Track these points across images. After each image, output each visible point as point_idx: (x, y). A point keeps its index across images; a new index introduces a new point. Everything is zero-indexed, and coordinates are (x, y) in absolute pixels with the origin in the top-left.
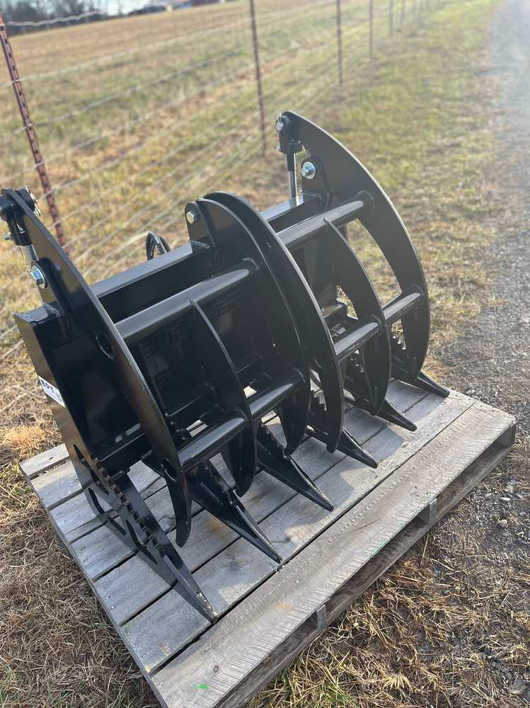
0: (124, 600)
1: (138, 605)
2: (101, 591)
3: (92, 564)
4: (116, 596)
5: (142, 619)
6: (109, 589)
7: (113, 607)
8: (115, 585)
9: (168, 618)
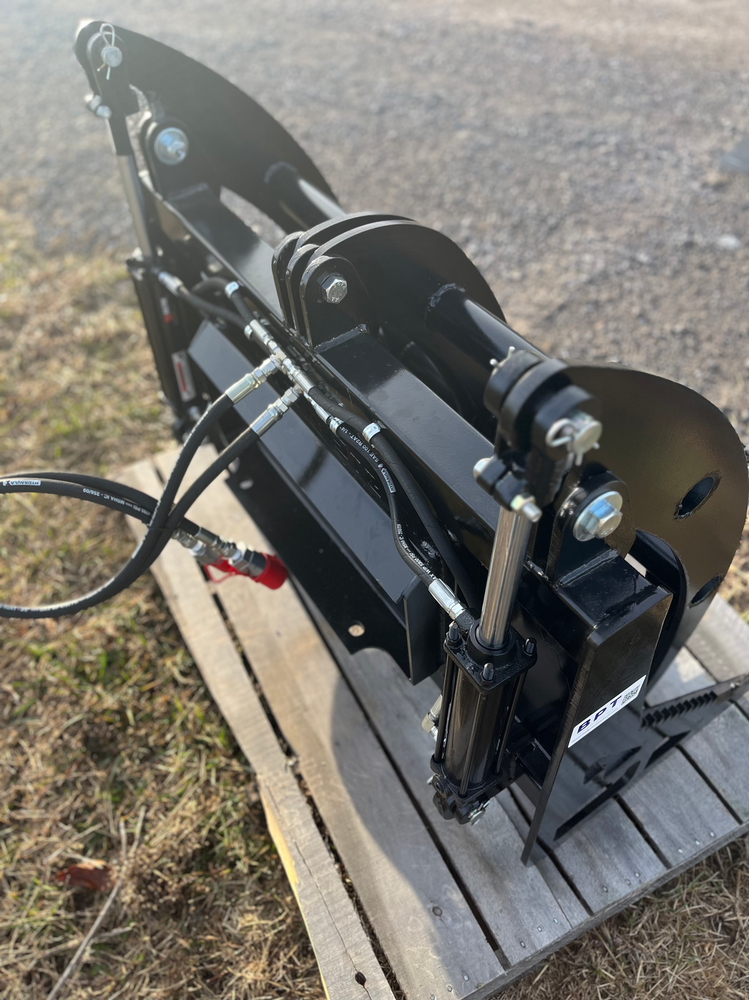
0: (700, 816)
1: (708, 795)
2: (683, 854)
3: (633, 869)
4: (693, 829)
5: (729, 790)
6: (681, 840)
7: (712, 834)
8: (673, 829)
9: (725, 755)
